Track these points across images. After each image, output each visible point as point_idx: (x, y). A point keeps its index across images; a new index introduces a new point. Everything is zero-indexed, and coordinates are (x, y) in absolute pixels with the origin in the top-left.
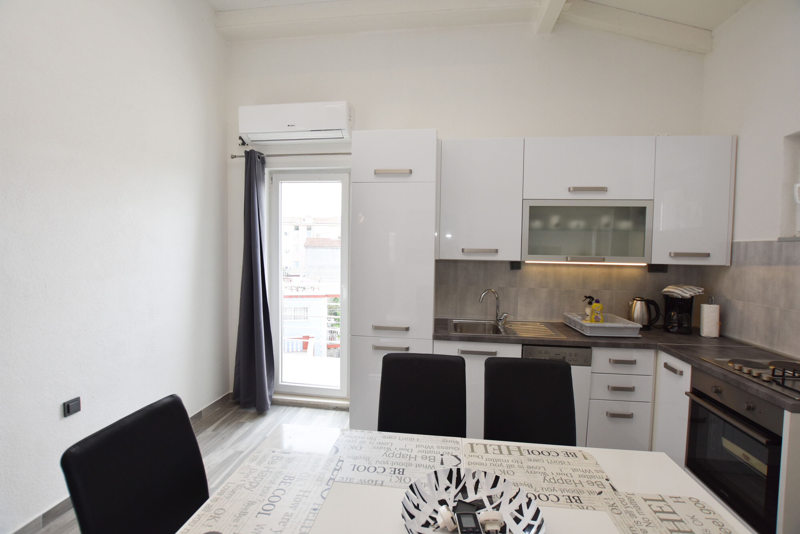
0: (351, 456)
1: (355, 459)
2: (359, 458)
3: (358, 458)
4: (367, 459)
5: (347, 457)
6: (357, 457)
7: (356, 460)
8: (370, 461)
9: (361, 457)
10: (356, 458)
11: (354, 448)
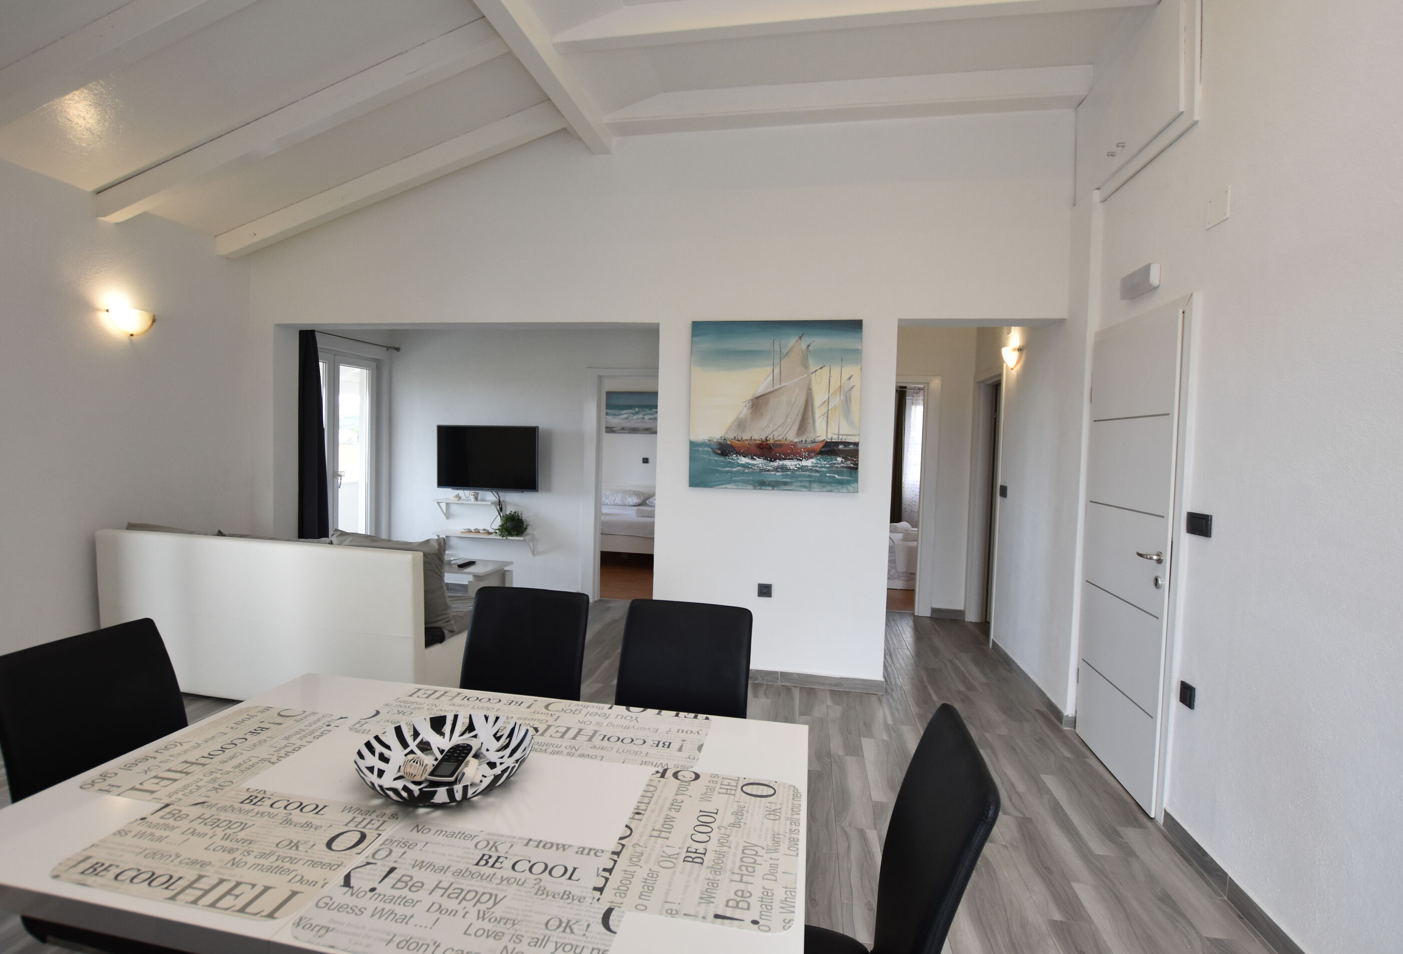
0: (576, 902)
1: (567, 893)
2: (559, 894)
3: (561, 895)
4: (542, 892)
5: (585, 898)
6: (562, 898)
7: (565, 892)
8: (537, 887)
9: (553, 897)
10: (566, 897)
11: (564, 925)
